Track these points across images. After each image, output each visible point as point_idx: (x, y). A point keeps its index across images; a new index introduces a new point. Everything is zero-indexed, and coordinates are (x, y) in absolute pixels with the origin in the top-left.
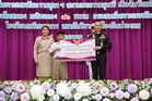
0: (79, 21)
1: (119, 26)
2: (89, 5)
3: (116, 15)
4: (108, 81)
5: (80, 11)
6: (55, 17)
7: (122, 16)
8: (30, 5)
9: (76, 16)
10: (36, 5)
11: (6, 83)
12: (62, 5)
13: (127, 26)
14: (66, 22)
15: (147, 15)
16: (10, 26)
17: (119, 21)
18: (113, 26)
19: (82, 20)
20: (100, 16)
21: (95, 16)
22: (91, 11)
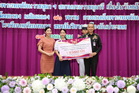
0: (70, 22)
1: (107, 27)
2: (79, 7)
3: (104, 17)
4: (100, 78)
5: (72, 12)
6: (48, 17)
7: (110, 18)
8: (24, 5)
9: (68, 17)
10: (29, 6)
11: (10, 78)
12: (55, 6)
13: (114, 27)
14: (58, 22)
15: (133, 17)
16: (5, 25)
17: (107, 22)
18: (101, 26)
19: (73, 21)
20: (90, 17)
21: (85, 17)
22: (81, 13)
